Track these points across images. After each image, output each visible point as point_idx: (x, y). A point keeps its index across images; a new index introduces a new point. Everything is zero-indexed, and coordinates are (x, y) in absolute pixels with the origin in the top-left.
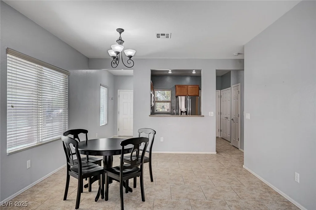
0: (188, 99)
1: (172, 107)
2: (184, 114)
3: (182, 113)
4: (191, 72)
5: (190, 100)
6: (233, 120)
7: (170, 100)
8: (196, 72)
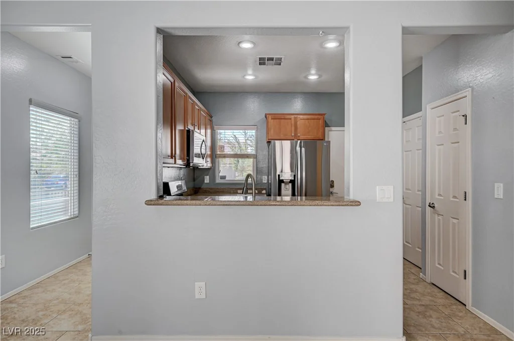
0: (298, 148)
1: (258, 171)
2: (287, 186)
3: (283, 185)
4: (306, 77)
5: (303, 149)
6: (433, 207)
7: (254, 153)
8: (320, 76)
